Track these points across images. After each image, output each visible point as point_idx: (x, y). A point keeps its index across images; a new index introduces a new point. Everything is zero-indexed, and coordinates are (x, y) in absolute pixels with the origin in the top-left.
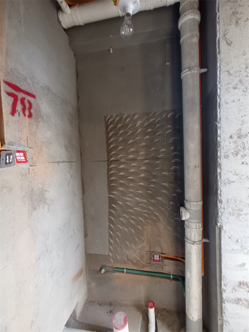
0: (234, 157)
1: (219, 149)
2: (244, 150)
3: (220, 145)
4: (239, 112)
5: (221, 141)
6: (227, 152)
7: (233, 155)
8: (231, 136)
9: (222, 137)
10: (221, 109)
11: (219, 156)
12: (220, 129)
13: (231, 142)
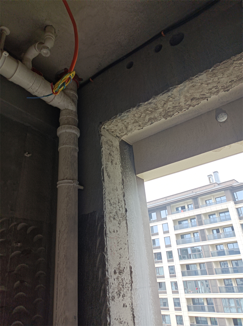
0: (118, 298)
1: (107, 287)
2: (123, 289)
3: (108, 282)
4: (118, 244)
5: (109, 277)
6: (113, 292)
7: (117, 295)
8: (115, 270)
9: (109, 271)
10: (107, 237)
11: (108, 298)
12: (107, 261)
13: (115, 279)
